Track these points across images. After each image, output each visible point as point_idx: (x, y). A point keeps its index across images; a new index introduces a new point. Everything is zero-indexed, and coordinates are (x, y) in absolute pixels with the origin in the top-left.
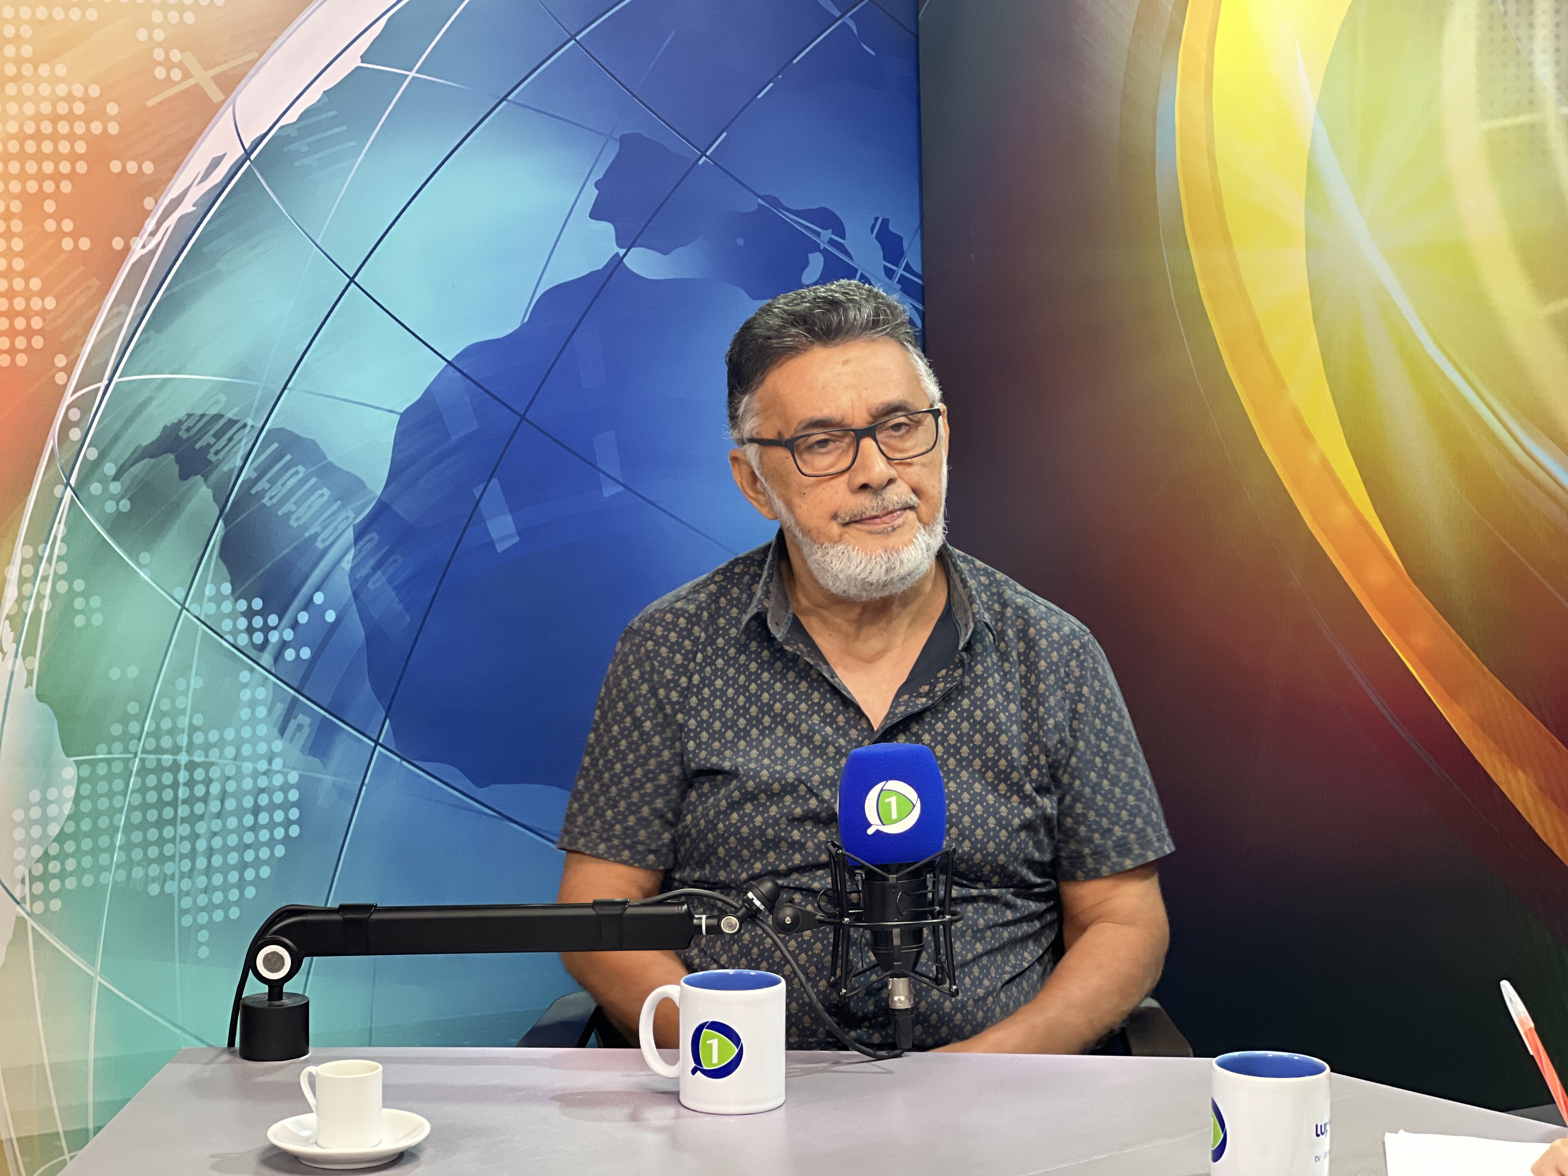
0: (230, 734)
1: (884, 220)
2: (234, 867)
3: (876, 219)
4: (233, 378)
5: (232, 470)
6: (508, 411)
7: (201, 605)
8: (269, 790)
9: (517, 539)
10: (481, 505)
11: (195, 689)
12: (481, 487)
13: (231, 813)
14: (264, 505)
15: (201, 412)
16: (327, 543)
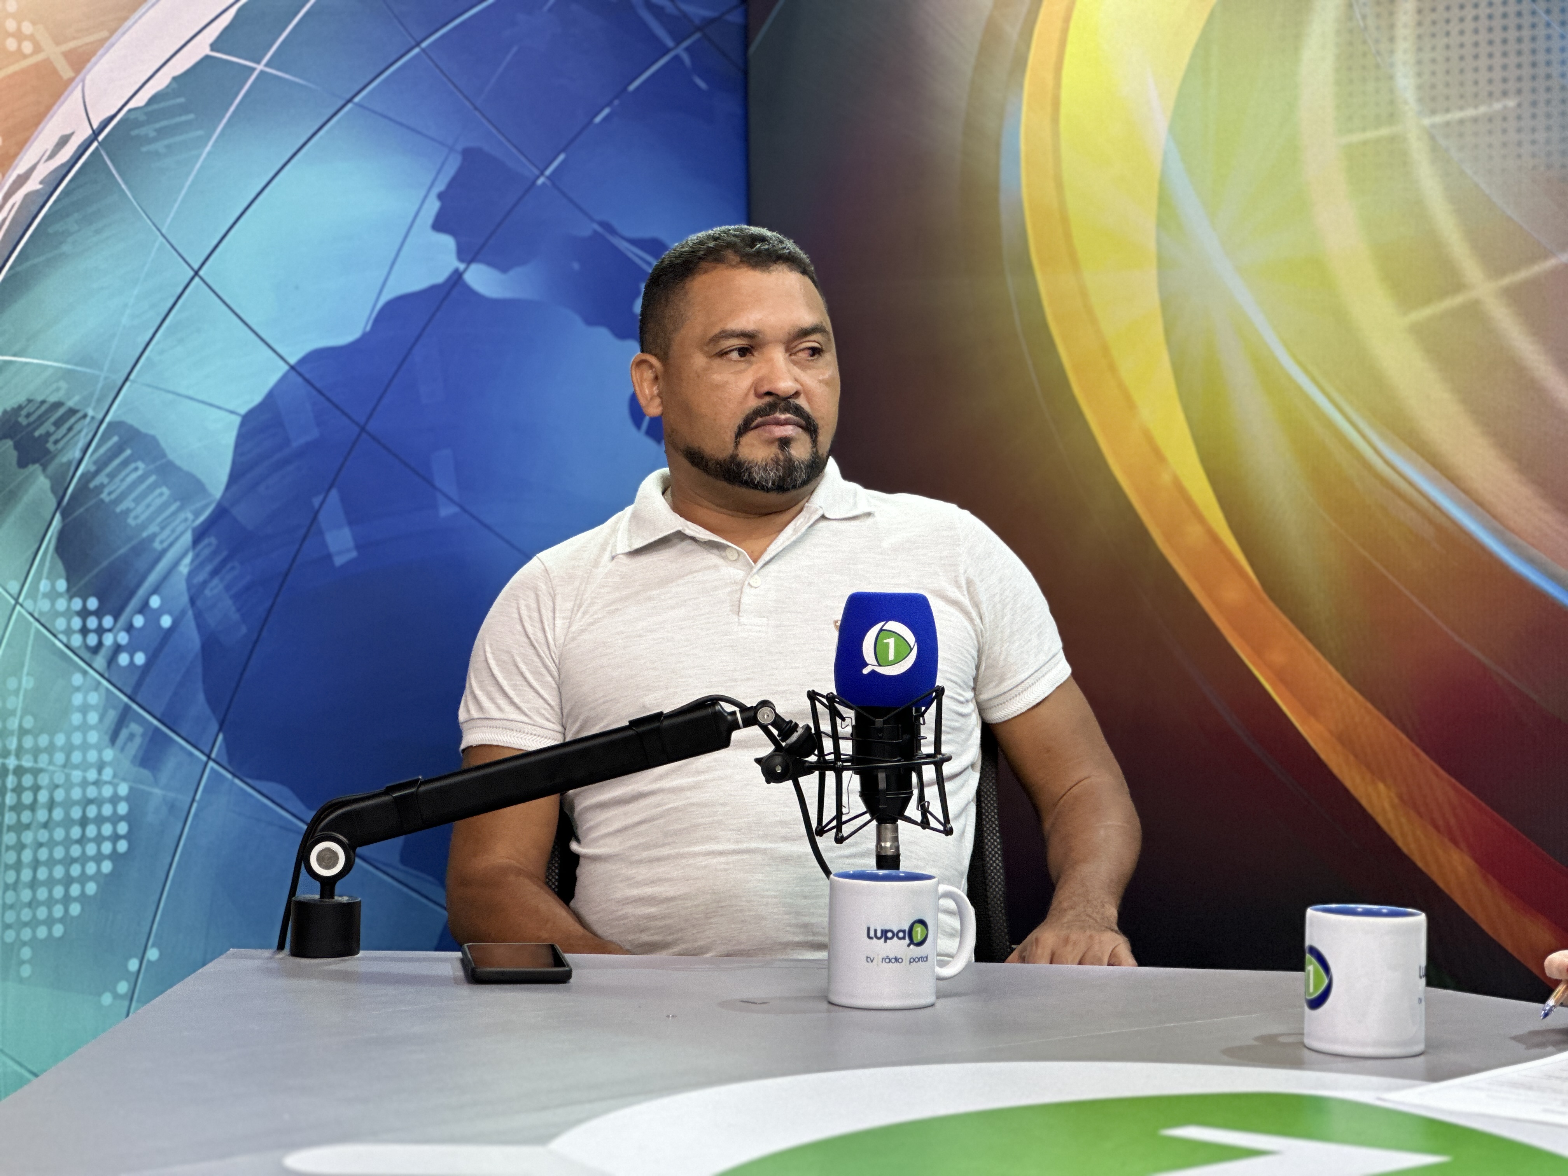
0: (60, 740)
2: (59, 882)
4: (76, 364)
5: (70, 463)
6: (347, 420)
7: (35, 601)
8: (98, 802)
10: (320, 517)
11: (26, 690)
12: (321, 498)
13: (58, 824)
14: (102, 501)
15: (40, 398)
16: (165, 544)
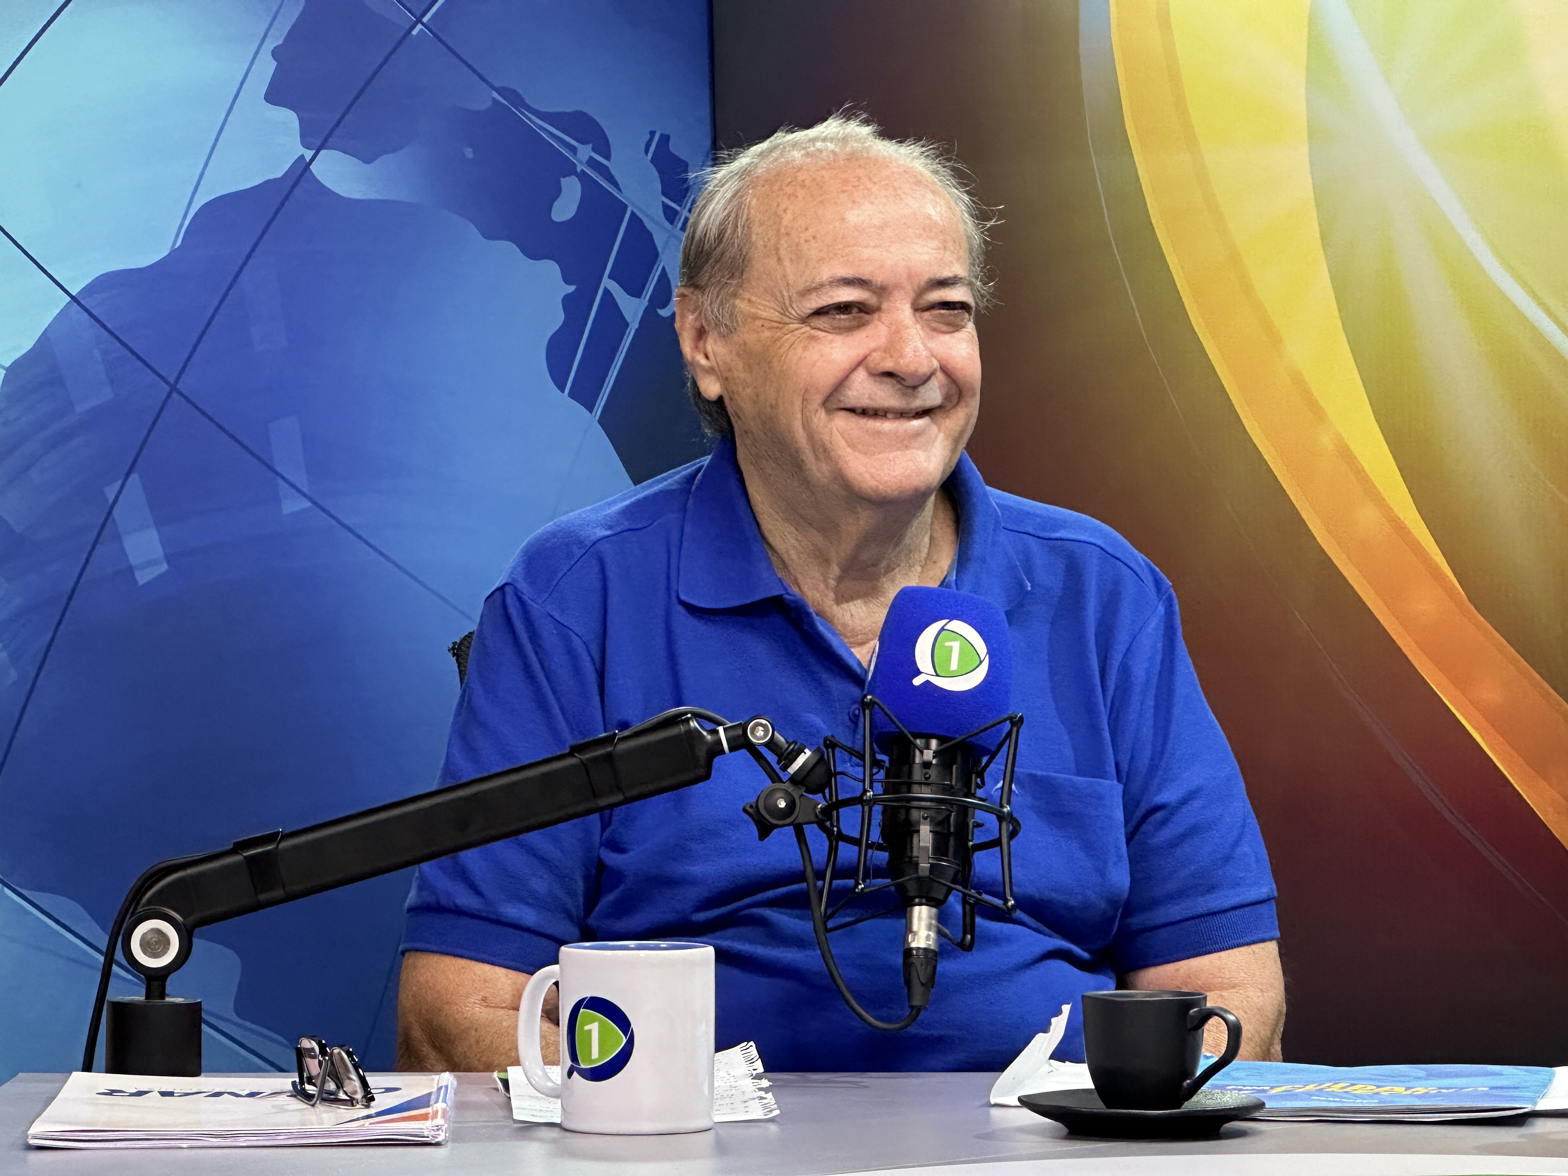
1: (662, 135)
3: (652, 134)
6: (154, 376)
9: (165, 567)
10: (116, 513)
12: (116, 485)
